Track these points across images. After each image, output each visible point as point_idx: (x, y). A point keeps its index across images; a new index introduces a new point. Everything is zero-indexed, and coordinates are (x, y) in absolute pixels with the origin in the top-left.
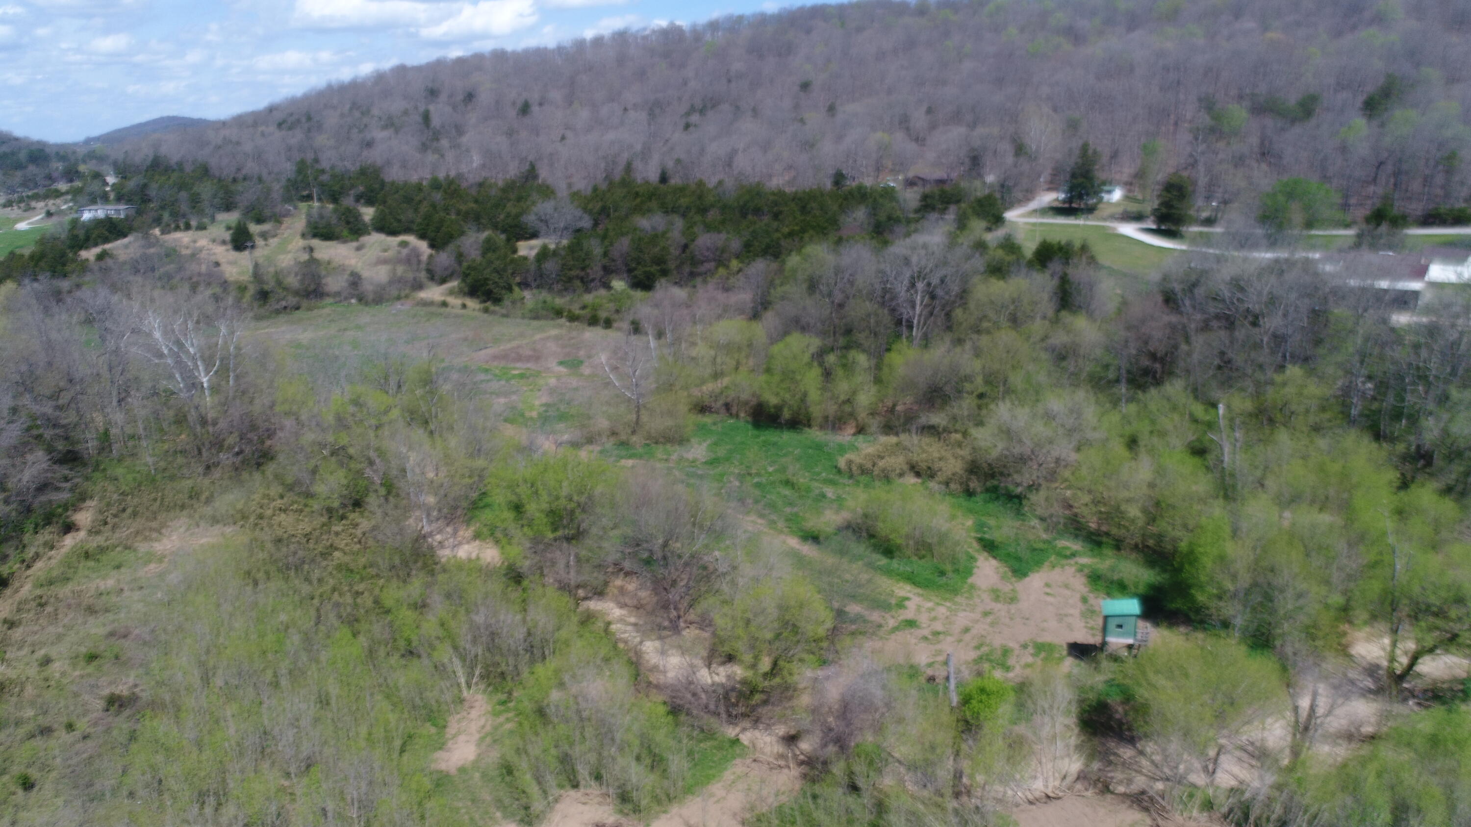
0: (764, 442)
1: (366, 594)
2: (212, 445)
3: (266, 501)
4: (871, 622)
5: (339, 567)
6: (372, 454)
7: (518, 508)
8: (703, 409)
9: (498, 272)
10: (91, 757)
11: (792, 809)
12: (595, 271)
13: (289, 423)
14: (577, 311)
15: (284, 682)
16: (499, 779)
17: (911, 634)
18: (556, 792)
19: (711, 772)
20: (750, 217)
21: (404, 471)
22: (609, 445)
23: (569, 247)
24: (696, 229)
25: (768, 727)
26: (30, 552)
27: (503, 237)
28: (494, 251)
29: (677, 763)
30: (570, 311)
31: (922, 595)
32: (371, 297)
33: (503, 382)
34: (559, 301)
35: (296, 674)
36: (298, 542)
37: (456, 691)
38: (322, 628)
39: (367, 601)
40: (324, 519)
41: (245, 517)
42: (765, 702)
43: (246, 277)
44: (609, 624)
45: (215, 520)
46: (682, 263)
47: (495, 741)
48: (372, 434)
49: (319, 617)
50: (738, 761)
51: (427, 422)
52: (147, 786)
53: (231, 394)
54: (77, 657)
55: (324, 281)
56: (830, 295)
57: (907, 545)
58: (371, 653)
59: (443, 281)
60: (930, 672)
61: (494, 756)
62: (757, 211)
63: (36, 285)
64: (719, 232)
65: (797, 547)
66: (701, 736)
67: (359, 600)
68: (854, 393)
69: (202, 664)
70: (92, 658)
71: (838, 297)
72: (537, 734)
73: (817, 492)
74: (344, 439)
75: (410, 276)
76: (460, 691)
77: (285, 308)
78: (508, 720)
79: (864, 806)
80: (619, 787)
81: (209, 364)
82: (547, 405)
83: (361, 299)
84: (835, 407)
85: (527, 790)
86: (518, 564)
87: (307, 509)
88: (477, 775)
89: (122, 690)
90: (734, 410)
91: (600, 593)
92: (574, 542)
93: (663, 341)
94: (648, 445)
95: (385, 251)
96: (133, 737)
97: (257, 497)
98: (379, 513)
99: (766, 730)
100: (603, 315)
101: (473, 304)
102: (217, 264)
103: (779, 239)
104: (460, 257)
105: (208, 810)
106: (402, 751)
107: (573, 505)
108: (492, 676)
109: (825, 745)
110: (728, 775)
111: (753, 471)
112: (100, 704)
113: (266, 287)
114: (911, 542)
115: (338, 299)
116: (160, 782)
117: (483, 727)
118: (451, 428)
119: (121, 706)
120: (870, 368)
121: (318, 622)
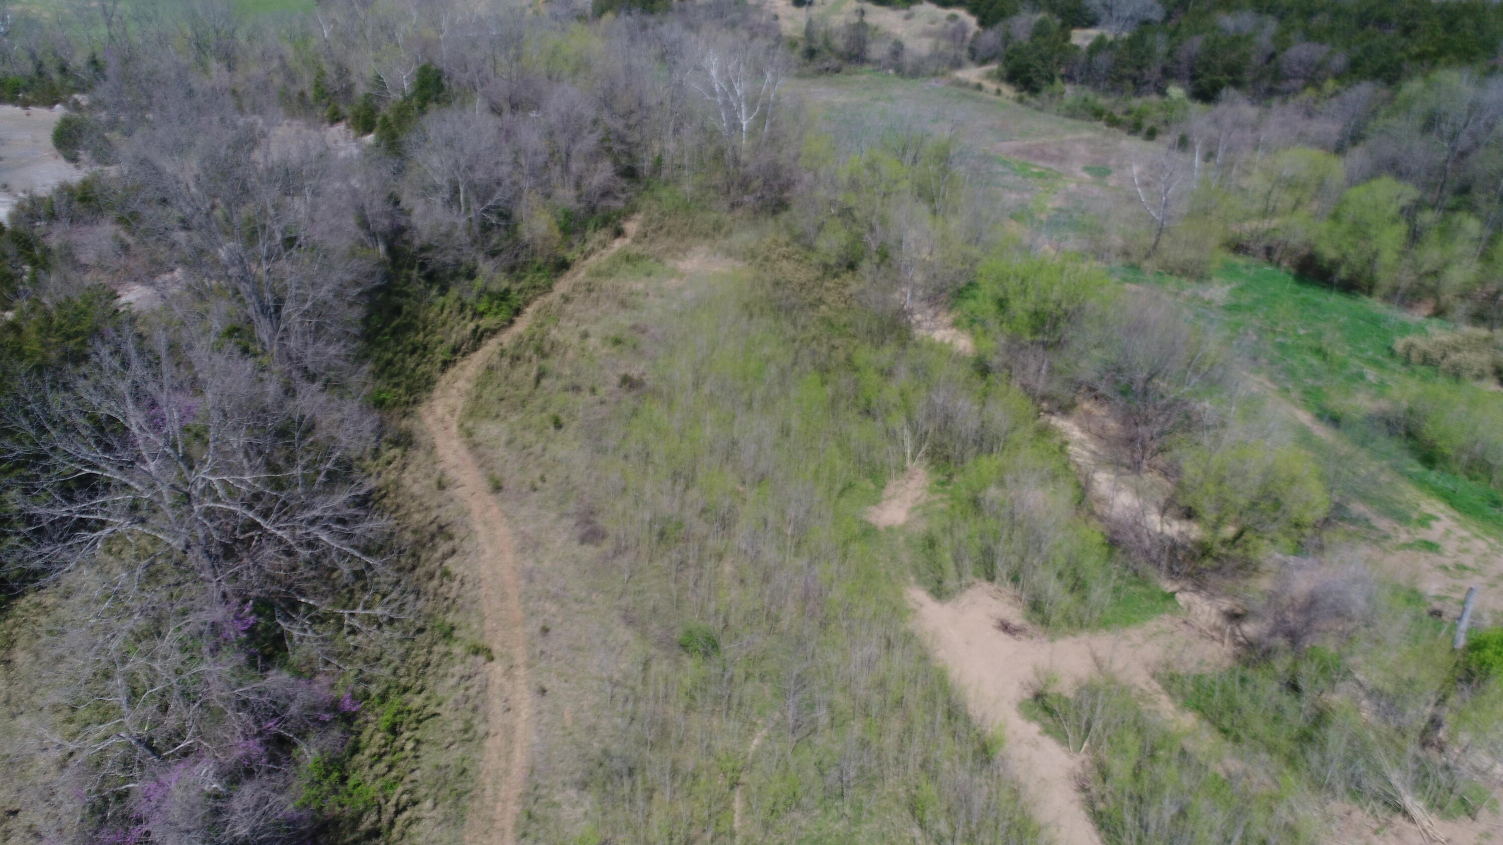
0: (1303, 299)
1: (841, 350)
2: (741, 185)
3: (773, 246)
4: (1378, 530)
5: (823, 320)
6: (874, 220)
7: (1002, 304)
8: (1238, 247)
9: (1043, 60)
10: (603, 419)
11: (1214, 683)
12: (1153, 72)
13: (808, 177)
14: (1119, 114)
15: (756, 405)
16: (921, 549)
17: (1426, 558)
18: (969, 578)
19: (1133, 616)
20: (1370, 28)
21: (900, 242)
22: (1118, 263)
23: (1129, 40)
24: (1292, 36)
25: (1212, 596)
26: (589, 246)
27: (1058, 21)
28: (1044, 36)
29: (1099, 593)
30: (1111, 114)
31: (1458, 520)
32: (908, 68)
33: (1019, 178)
34: (1102, 102)
35: (768, 402)
36: (793, 289)
37: (900, 458)
38: (797, 369)
39: (840, 355)
40: (819, 274)
41: (754, 257)
42: (1217, 570)
43: (799, 34)
44: (1066, 443)
45: (729, 253)
46: (1262, 76)
47: (925, 515)
48: (878, 200)
49: (797, 358)
50: (1167, 616)
51: (932, 201)
52: (638, 454)
53: (764, 140)
54: (606, 338)
55: (868, 47)
56: (1453, 137)
57: (1457, 460)
58: (834, 402)
59: (984, 62)
60: (1437, 605)
61: (922, 526)
62: (1383, 22)
63: (629, 18)
64: (1322, 42)
65: (1308, 424)
66: (1134, 579)
67: (833, 354)
68: (1446, 264)
69: (696, 371)
70: (617, 342)
71: (1464, 141)
72: (966, 519)
73: (1355, 370)
74: (852, 201)
75: (952, 52)
76: (905, 460)
77: (827, 69)
78: (942, 500)
79: (1300, 710)
80: (1033, 596)
81: (751, 106)
82: (1060, 210)
83: (899, 70)
84: (1414, 278)
85: (944, 566)
86: (988, 358)
87: (807, 261)
88: (902, 538)
89: (634, 373)
90: (1276, 257)
91: (1065, 410)
92: (1052, 350)
93: (1211, 164)
94: (1159, 274)
95: (933, 23)
96: (635, 413)
97: (768, 240)
98: (869, 278)
99: (1208, 599)
100: (1147, 124)
101: (1009, 91)
102: (776, 17)
103: (1402, 60)
104: (1007, 38)
105: (678, 489)
106: (841, 494)
107: (1060, 312)
108: (937, 456)
109: (1273, 634)
110: (1152, 625)
111: (1279, 329)
112: (616, 380)
113: (814, 46)
114: (1465, 457)
115: (877, 67)
116: (648, 455)
117: (918, 499)
118: (955, 211)
119: (631, 386)
120: (1480, 239)
121: (795, 364)
